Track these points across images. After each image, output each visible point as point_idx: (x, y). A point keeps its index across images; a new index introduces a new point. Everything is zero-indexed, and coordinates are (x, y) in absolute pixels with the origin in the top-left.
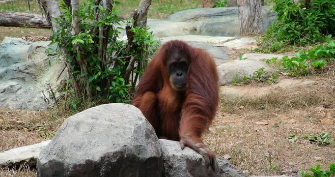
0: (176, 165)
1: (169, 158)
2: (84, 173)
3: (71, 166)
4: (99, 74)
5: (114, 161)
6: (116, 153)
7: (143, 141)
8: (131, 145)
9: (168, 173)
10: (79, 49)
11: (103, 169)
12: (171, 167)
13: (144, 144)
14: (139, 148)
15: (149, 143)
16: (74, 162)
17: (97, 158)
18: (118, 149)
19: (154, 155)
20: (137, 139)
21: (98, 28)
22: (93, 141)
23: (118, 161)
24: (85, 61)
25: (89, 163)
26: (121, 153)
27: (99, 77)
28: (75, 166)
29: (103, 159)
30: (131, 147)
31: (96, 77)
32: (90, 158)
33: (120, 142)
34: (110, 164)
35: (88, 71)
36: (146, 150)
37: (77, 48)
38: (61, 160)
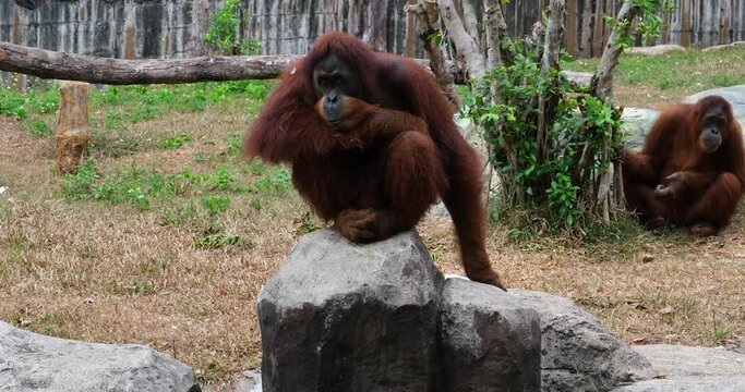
0: (460, 319)
1: (450, 307)
2: (301, 322)
3: (284, 310)
4: (532, 168)
5: (347, 307)
6: (350, 295)
7: (397, 280)
8: (374, 284)
9: (445, 331)
10: (503, 128)
11: (329, 318)
12: (451, 322)
13: (398, 284)
14: (388, 290)
15: (408, 283)
16: (289, 305)
17: (320, 301)
18: (354, 289)
19: (414, 301)
20: (386, 275)
21: (537, 98)
22: (321, 275)
23: (353, 308)
24: (513, 147)
25: (308, 307)
26: (359, 295)
27: (533, 173)
28: (289, 311)
29: (329, 303)
30: (374, 288)
31: (528, 172)
32: (310, 301)
33: (358, 279)
34: (340, 311)
35: (518, 163)
36: (400, 294)
37: (500, 128)
38: (273, 300)
